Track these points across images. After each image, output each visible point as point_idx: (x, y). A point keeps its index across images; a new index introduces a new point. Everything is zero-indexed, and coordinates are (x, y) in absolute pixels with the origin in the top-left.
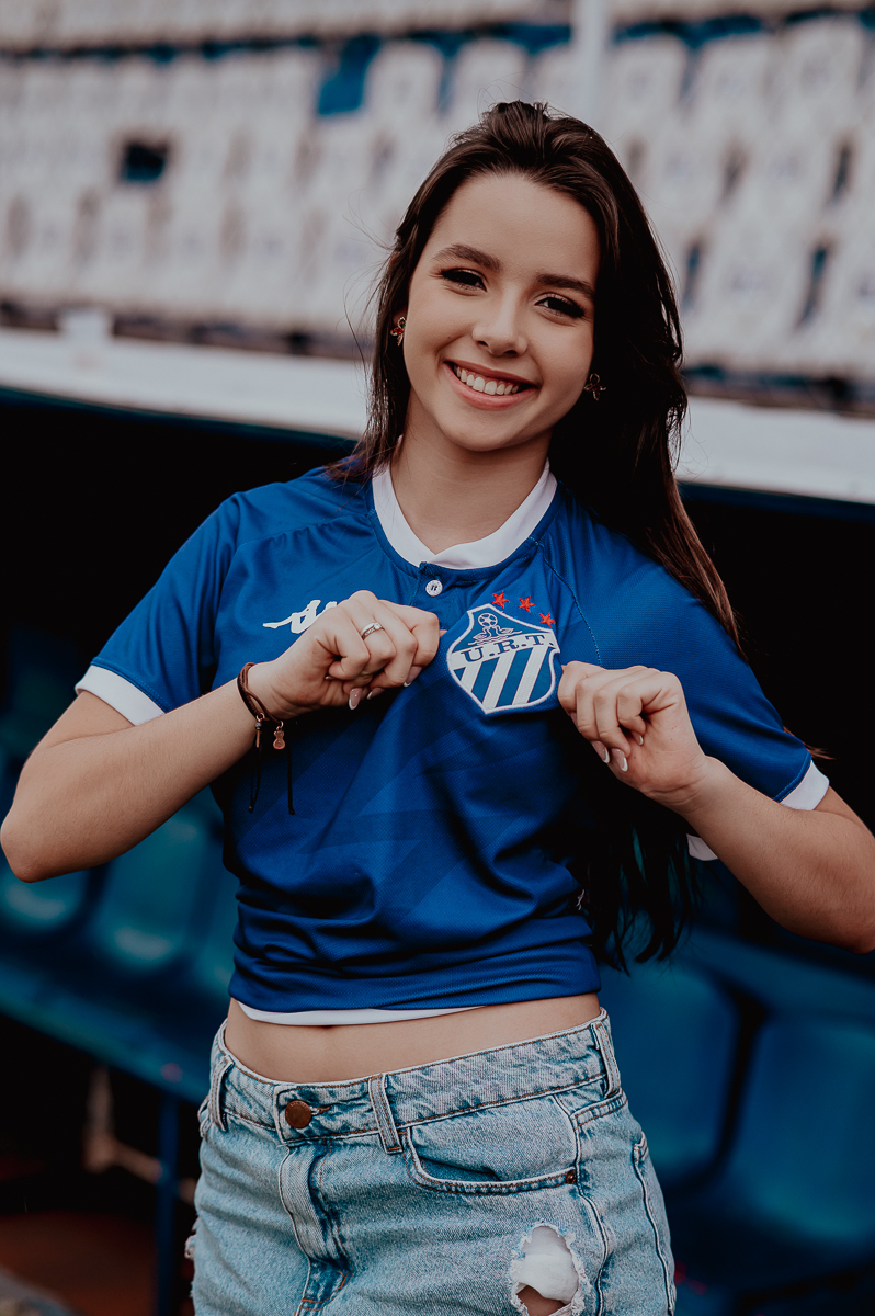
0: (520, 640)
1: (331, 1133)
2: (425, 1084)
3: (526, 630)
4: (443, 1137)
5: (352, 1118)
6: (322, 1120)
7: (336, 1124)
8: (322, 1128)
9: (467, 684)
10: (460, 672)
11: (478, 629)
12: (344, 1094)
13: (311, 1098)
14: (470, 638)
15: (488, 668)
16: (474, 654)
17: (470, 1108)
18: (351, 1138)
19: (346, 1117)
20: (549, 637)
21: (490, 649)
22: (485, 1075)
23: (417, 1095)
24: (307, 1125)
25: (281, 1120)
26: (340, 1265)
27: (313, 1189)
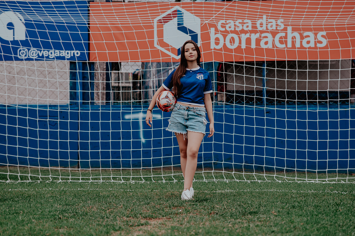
4: (198, 112)
5: (192, 109)
18: (191, 111)
22: (201, 109)
23: (197, 109)
24: (188, 109)
25: (186, 109)
26: (187, 120)
27: (188, 114)
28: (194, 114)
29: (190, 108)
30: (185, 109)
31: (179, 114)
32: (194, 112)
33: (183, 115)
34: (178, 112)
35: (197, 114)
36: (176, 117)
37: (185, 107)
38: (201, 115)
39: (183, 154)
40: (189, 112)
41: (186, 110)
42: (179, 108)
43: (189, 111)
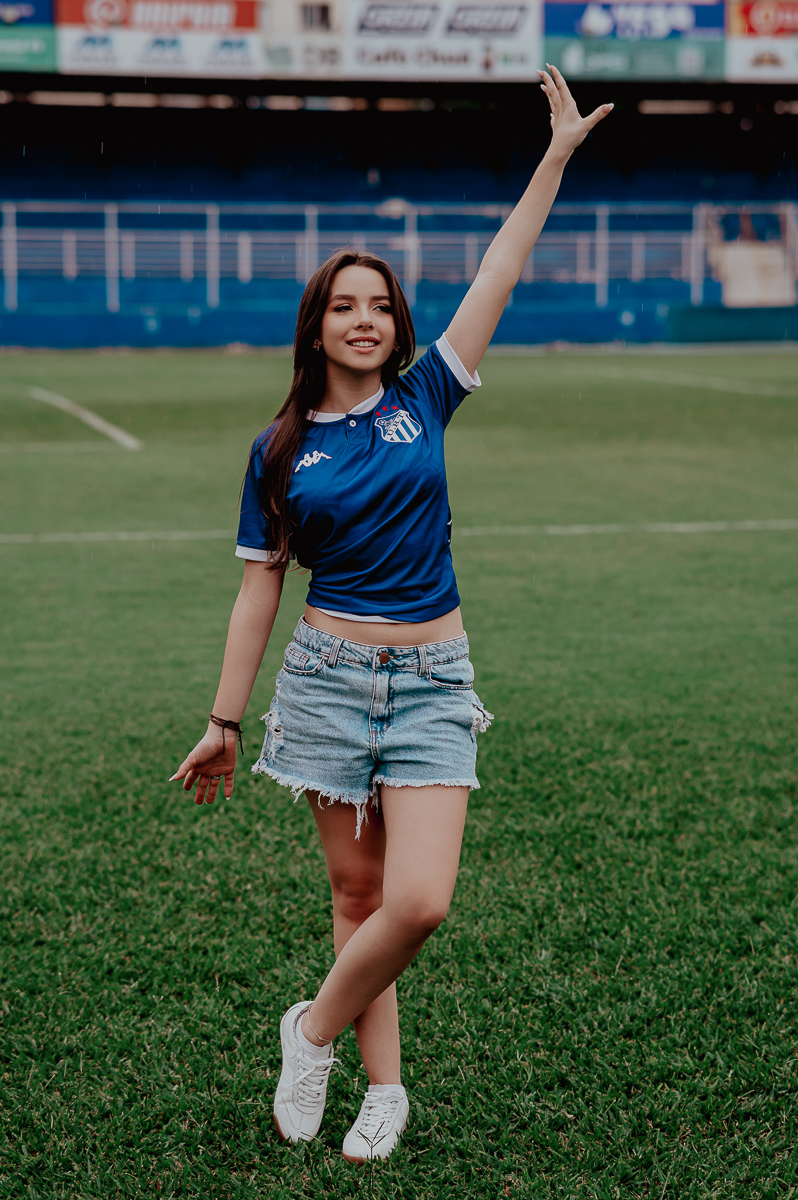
0: (397, 420)
1: (398, 666)
2: (438, 650)
3: (395, 416)
4: (440, 670)
5: (407, 661)
6: (395, 661)
7: (401, 663)
8: (393, 664)
9: (397, 440)
10: (392, 439)
11: (383, 427)
12: (406, 652)
13: (392, 652)
14: (384, 430)
15: (398, 432)
16: (390, 432)
17: (449, 661)
18: (406, 669)
19: (405, 660)
20: (403, 412)
21: (393, 428)
22: (454, 648)
23: (434, 654)
24: (388, 662)
25: (377, 660)
26: (385, 720)
27: (390, 688)
28: (425, 684)
29: (396, 657)
30: (369, 665)
31: (336, 691)
32: (423, 675)
33: (355, 693)
34: (330, 678)
35: (437, 683)
36: (318, 705)
37: (367, 654)
38: (460, 682)
39: (350, 900)
40: (398, 677)
41: (381, 669)
42: (332, 660)
43: (394, 670)
